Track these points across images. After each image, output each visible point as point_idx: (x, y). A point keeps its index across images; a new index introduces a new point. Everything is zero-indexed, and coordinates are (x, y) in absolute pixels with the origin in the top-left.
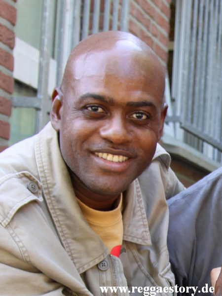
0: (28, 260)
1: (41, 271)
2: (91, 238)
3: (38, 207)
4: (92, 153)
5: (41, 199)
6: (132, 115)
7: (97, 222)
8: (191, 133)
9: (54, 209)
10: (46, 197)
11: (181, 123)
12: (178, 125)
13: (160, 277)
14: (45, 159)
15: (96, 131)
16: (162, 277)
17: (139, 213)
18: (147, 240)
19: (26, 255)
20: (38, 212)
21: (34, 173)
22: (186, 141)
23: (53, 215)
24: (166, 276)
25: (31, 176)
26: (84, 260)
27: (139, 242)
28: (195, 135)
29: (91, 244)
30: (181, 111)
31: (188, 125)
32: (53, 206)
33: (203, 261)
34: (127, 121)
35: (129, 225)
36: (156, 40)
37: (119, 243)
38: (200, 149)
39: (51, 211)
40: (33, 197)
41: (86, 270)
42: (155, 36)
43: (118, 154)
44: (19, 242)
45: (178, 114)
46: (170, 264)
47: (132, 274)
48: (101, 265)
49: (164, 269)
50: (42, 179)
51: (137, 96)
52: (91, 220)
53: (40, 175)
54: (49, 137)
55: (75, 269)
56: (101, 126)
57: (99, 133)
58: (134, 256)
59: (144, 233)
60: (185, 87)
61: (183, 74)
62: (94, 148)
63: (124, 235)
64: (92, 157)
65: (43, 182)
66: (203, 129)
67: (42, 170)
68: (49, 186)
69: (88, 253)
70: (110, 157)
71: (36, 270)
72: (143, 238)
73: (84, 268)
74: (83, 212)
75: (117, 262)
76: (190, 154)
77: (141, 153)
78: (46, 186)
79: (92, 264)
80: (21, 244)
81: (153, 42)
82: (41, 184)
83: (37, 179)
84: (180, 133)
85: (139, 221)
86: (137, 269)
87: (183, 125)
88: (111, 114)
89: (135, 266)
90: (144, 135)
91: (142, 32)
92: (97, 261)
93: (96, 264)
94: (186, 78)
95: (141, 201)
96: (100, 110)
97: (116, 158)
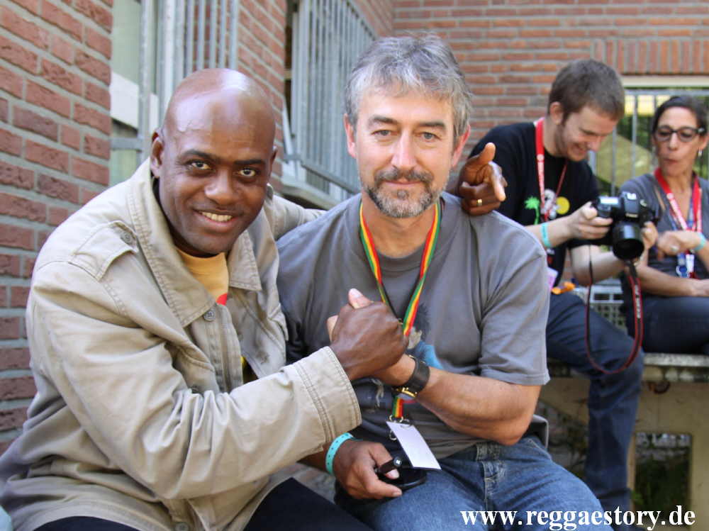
0: (125, 314)
1: (142, 325)
2: (193, 287)
3: (134, 258)
4: (197, 211)
5: (136, 250)
6: (239, 171)
7: (200, 270)
8: (316, 174)
9: (153, 259)
10: (143, 246)
11: (302, 162)
12: (299, 163)
13: (269, 320)
14: (139, 206)
15: (200, 190)
16: (271, 319)
17: (247, 256)
18: (256, 284)
19: (123, 309)
20: (135, 263)
21: (128, 222)
22: (309, 181)
23: (151, 266)
24: (276, 319)
25: (124, 226)
26: (189, 312)
27: (248, 287)
28: (320, 176)
29: (195, 294)
30: (302, 148)
31: (310, 163)
32: (151, 256)
33: (321, 306)
34: (234, 178)
35: (235, 269)
36: (271, 70)
37: (225, 291)
38: (326, 190)
39: (149, 262)
40: (128, 248)
41: (191, 321)
42: (269, 64)
43: (224, 214)
44: (115, 296)
45: (299, 151)
46: (280, 305)
47: (240, 319)
48: (207, 315)
49: (272, 311)
50: (136, 228)
51: (245, 154)
52: (195, 269)
53: (135, 223)
54: (141, 181)
55: (178, 322)
56: (205, 185)
57: (204, 191)
58: (242, 301)
59: (253, 278)
60: (305, 120)
61: (303, 107)
62: (199, 207)
63: (229, 280)
64: (196, 215)
65: (138, 230)
66: (327, 166)
67: (136, 217)
68: (146, 234)
69: (192, 303)
70: (214, 217)
71: (135, 325)
72: (252, 283)
73: (188, 320)
74: (184, 260)
75: (223, 311)
76: (313, 196)
77: (248, 211)
78: (141, 235)
79: (198, 315)
80: (117, 299)
81: (266, 72)
82: (135, 234)
83: (131, 229)
84: (302, 173)
85: (247, 265)
86: (246, 315)
87: (304, 164)
88: (217, 171)
89: (243, 311)
90: (252, 192)
91: (254, 60)
92: (203, 312)
93: (201, 315)
94: (305, 110)
95: (249, 243)
96: (205, 167)
97: (221, 218)
